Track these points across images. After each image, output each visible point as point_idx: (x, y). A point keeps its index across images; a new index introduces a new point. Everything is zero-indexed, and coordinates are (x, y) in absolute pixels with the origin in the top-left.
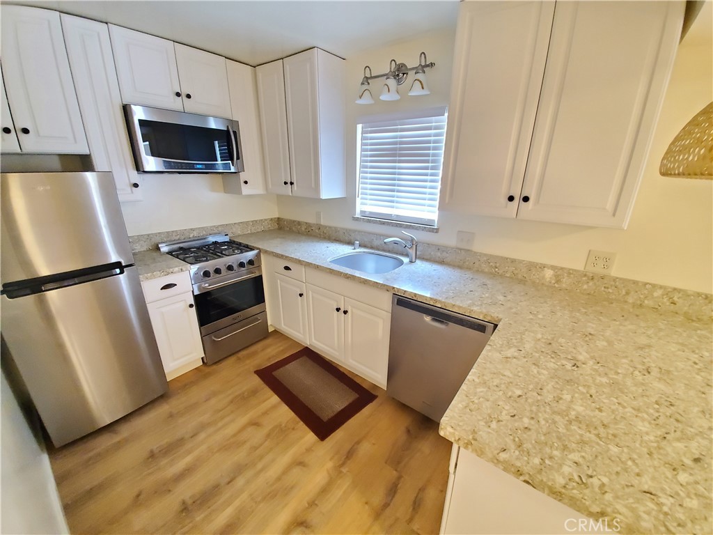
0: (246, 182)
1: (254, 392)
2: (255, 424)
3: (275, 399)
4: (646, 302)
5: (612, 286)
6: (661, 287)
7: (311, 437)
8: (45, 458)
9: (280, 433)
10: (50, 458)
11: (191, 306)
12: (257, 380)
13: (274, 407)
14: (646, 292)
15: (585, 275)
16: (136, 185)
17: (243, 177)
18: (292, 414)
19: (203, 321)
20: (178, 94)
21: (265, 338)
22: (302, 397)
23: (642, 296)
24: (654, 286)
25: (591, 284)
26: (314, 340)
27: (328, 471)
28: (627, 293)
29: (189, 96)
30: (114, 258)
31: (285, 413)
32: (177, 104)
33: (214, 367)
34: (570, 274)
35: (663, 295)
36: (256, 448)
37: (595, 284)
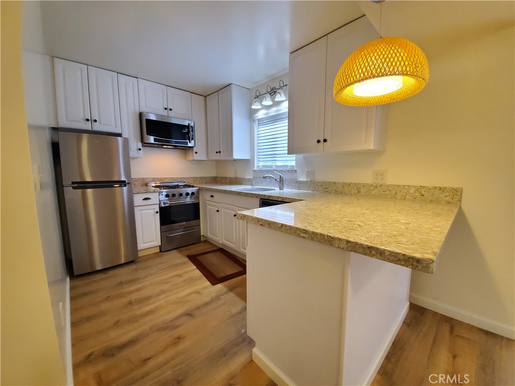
0: (196, 153)
1: (184, 263)
2: (179, 276)
3: (194, 267)
4: (407, 197)
5: (387, 190)
6: (413, 186)
7: (208, 283)
8: (68, 279)
9: (192, 280)
10: (70, 279)
11: (157, 212)
12: (186, 260)
13: (193, 270)
14: (405, 190)
15: (372, 185)
16: (140, 149)
17: (195, 149)
18: (201, 274)
19: (163, 223)
20: (166, 109)
21: (199, 243)
22: (209, 268)
23: (404, 194)
24: (409, 186)
25: (376, 190)
26: (224, 241)
27: (212, 297)
28: (396, 193)
29: (171, 110)
30: (123, 179)
31: (198, 273)
32: (165, 113)
33: (166, 253)
34: (364, 186)
35: (415, 191)
36: (176, 285)
37: (378, 190)
